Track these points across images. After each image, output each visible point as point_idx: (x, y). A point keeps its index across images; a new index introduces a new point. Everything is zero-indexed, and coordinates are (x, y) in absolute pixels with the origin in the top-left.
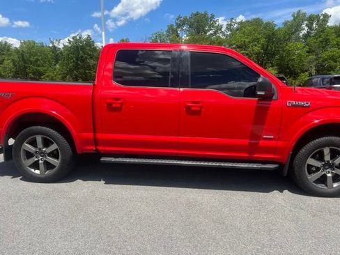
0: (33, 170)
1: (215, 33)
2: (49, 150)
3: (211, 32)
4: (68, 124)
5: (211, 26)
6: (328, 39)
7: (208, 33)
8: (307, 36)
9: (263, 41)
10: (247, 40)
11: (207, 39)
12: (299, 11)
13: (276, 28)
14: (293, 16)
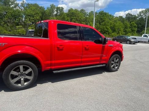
0: (16, 85)
1: (15, 7)
2: (27, 72)
3: (13, 6)
4: (39, 58)
5: (13, 3)
6: (64, 18)
7: (11, 6)
8: (56, 15)
9: (40, 14)
10: (33, 13)
11: (11, 9)
12: (53, 4)
13: (45, 10)
14: (51, 5)
